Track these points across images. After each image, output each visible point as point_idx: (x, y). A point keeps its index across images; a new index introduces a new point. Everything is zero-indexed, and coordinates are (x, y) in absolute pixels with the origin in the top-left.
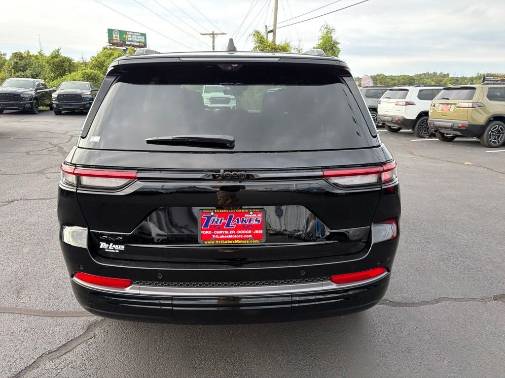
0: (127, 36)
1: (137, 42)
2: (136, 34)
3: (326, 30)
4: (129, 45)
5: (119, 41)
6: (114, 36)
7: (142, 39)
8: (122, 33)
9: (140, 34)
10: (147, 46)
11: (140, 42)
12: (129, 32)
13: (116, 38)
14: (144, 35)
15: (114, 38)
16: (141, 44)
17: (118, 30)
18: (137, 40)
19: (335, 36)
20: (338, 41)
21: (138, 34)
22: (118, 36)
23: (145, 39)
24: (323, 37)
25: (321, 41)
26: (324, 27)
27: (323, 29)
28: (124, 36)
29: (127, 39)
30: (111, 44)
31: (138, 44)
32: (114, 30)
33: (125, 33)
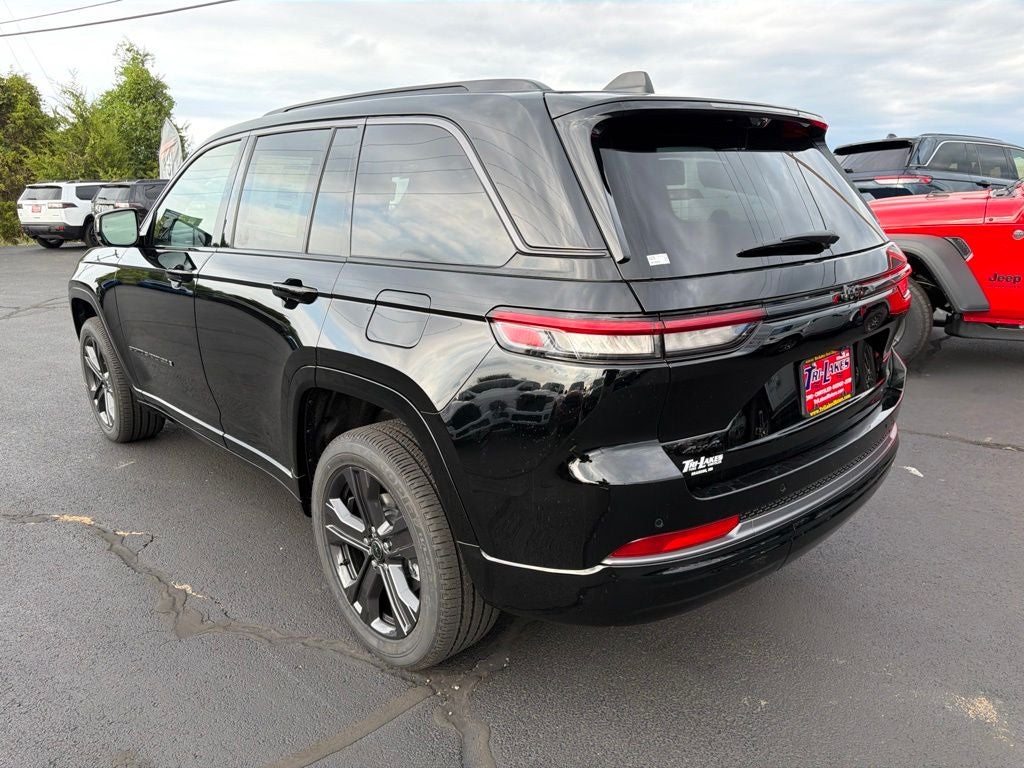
3: (130, 55)
19: (155, 70)
20: (164, 81)
24: (126, 69)
25: (124, 78)
26: (125, 48)
27: (122, 52)
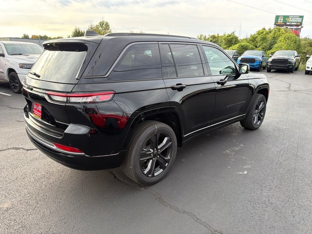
0: (288, 19)
1: (295, 22)
2: (296, 17)
4: (288, 25)
5: (282, 23)
6: (279, 19)
7: (299, 20)
8: (285, 17)
9: (298, 17)
10: (303, 24)
11: (297, 22)
12: (290, 16)
13: (281, 21)
14: (302, 17)
15: (279, 21)
16: (298, 24)
17: (283, 16)
18: (296, 21)
21: (297, 17)
22: (282, 20)
23: (302, 20)
28: (286, 19)
29: (288, 21)
30: (276, 26)
31: (295, 24)
32: (280, 16)
33: (288, 17)
